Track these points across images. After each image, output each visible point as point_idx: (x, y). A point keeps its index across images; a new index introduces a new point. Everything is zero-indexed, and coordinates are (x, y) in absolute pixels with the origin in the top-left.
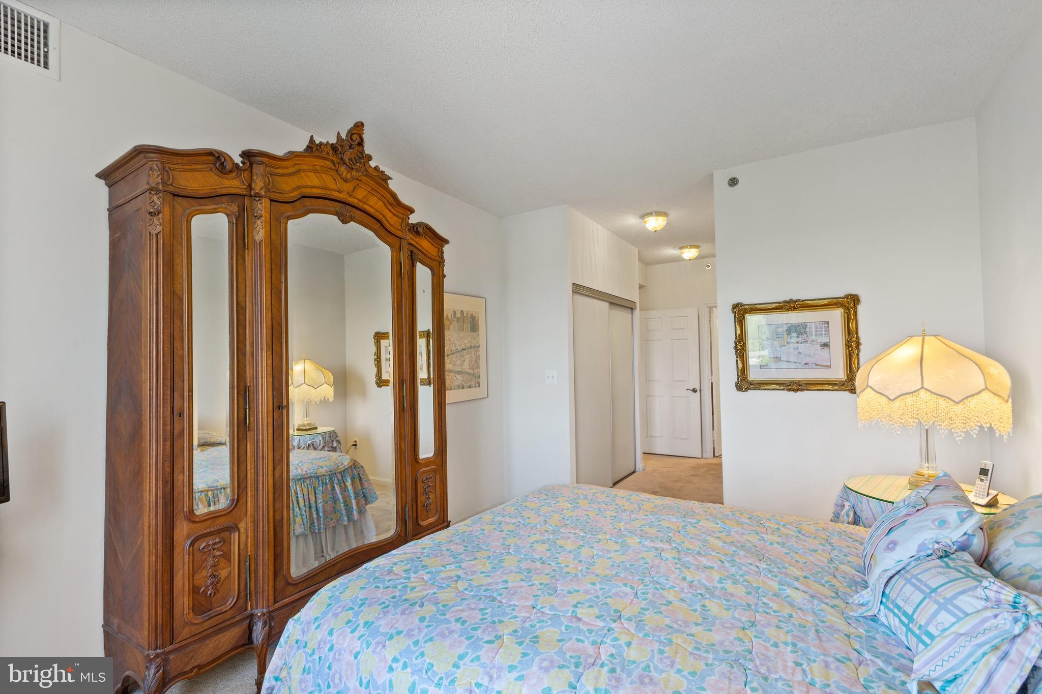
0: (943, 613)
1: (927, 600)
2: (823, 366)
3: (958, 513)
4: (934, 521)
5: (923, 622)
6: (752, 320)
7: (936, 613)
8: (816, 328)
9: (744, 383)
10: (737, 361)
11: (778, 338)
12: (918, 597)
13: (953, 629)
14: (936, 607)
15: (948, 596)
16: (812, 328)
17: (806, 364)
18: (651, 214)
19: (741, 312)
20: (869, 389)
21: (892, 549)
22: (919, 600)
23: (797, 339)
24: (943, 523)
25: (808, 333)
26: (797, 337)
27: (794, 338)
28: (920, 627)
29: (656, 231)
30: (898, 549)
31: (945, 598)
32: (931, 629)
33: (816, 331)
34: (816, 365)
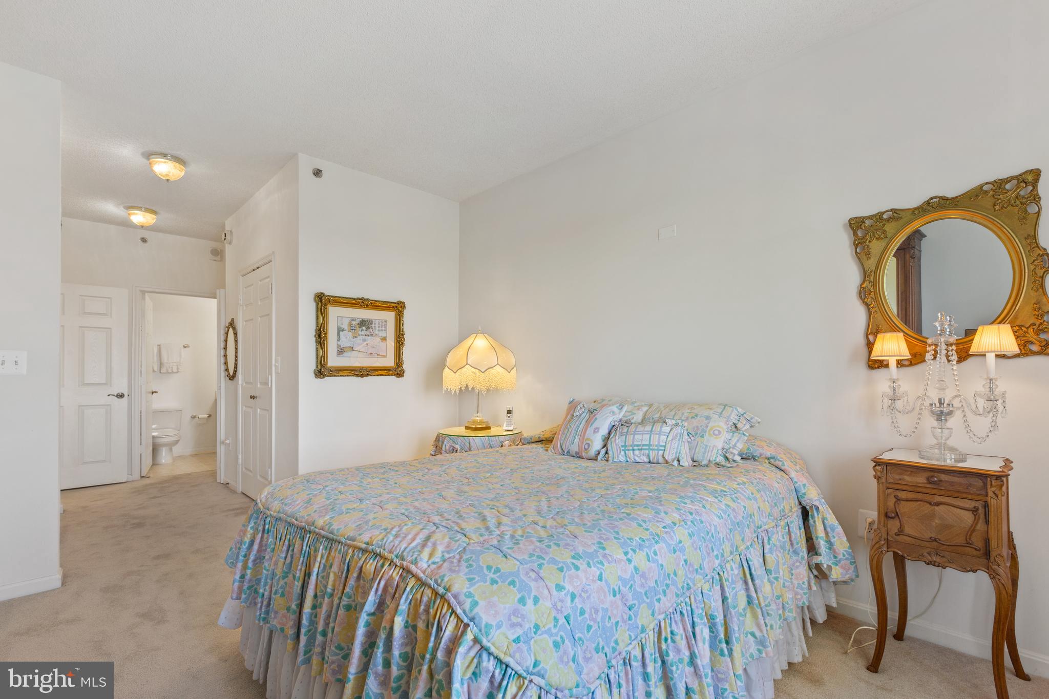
0: (662, 436)
1: (652, 435)
2: (381, 356)
3: (617, 407)
4: (610, 413)
5: (656, 443)
6: (334, 312)
7: (659, 437)
8: (379, 324)
9: (322, 371)
10: (317, 349)
11: (352, 330)
12: (647, 437)
13: (668, 440)
14: (657, 436)
15: (659, 430)
16: (376, 325)
17: (371, 353)
18: (164, 155)
19: (322, 302)
20: (467, 366)
21: (598, 432)
22: (649, 437)
23: (365, 333)
24: (614, 413)
25: (373, 328)
26: (366, 330)
27: (363, 331)
28: (656, 446)
29: (168, 180)
30: (600, 430)
31: (658, 431)
32: (661, 444)
33: (379, 327)
34: (378, 355)
